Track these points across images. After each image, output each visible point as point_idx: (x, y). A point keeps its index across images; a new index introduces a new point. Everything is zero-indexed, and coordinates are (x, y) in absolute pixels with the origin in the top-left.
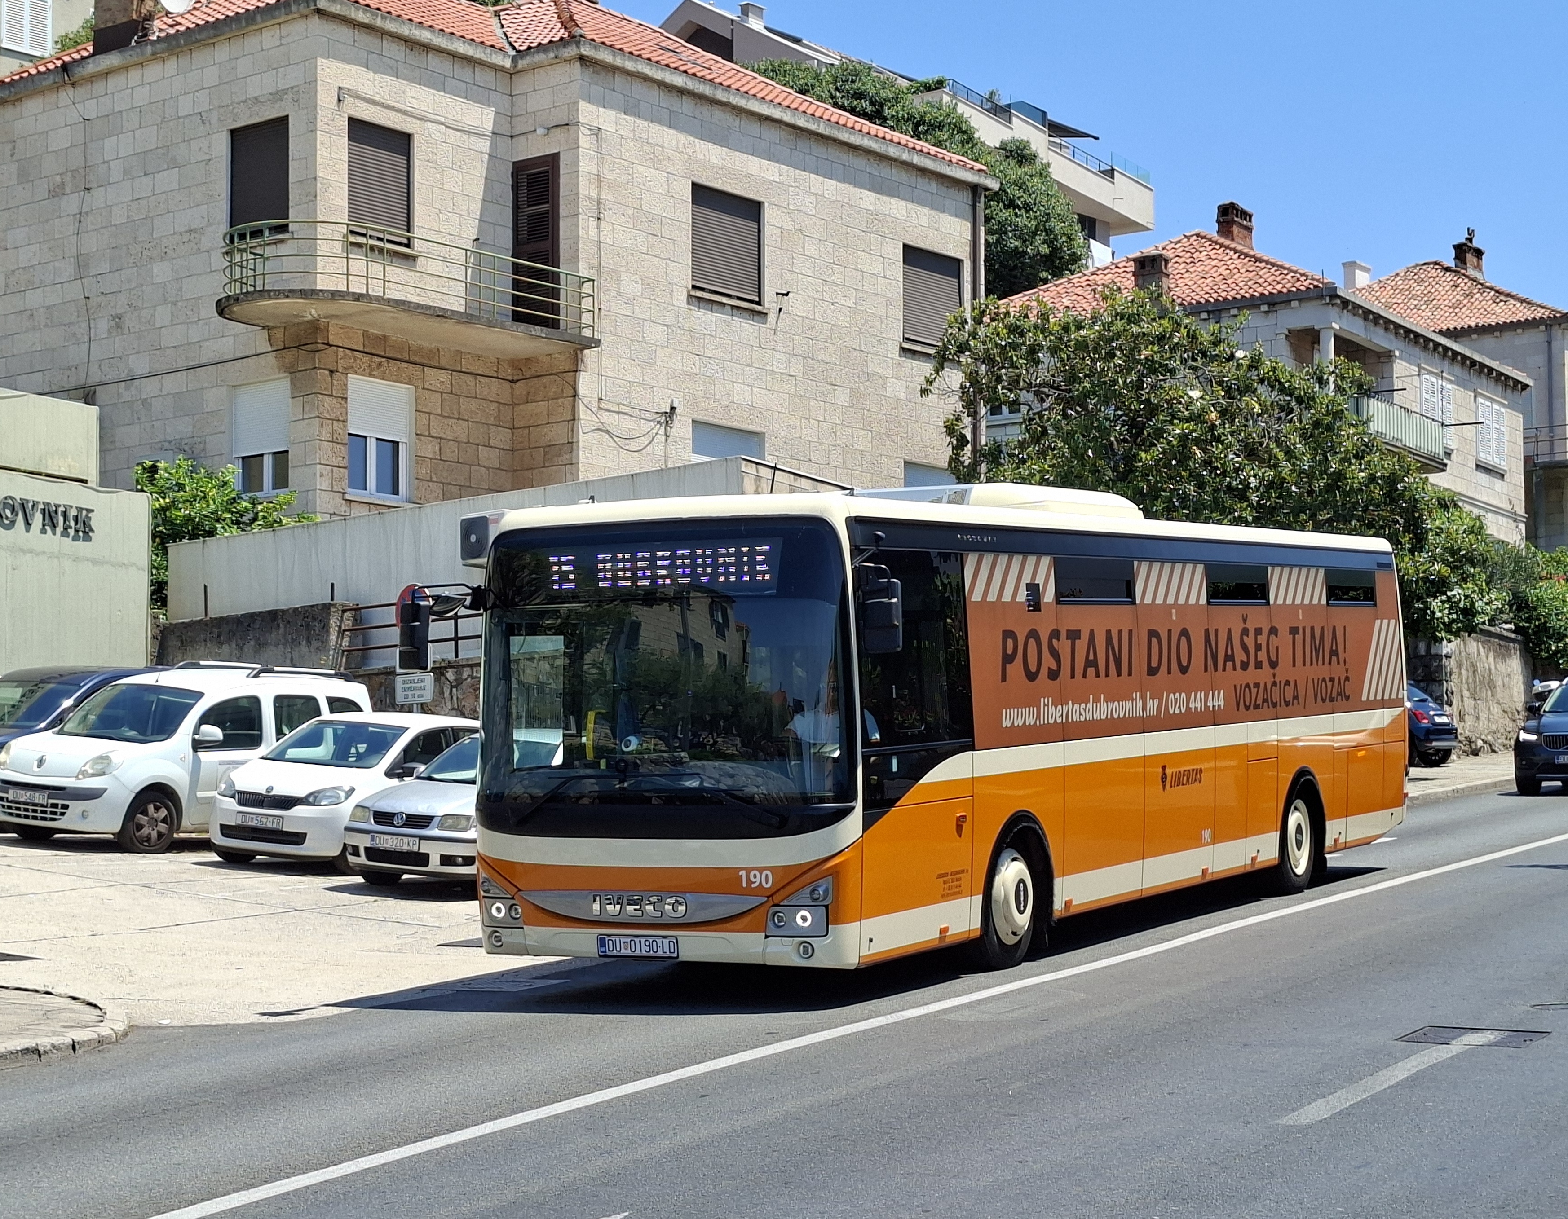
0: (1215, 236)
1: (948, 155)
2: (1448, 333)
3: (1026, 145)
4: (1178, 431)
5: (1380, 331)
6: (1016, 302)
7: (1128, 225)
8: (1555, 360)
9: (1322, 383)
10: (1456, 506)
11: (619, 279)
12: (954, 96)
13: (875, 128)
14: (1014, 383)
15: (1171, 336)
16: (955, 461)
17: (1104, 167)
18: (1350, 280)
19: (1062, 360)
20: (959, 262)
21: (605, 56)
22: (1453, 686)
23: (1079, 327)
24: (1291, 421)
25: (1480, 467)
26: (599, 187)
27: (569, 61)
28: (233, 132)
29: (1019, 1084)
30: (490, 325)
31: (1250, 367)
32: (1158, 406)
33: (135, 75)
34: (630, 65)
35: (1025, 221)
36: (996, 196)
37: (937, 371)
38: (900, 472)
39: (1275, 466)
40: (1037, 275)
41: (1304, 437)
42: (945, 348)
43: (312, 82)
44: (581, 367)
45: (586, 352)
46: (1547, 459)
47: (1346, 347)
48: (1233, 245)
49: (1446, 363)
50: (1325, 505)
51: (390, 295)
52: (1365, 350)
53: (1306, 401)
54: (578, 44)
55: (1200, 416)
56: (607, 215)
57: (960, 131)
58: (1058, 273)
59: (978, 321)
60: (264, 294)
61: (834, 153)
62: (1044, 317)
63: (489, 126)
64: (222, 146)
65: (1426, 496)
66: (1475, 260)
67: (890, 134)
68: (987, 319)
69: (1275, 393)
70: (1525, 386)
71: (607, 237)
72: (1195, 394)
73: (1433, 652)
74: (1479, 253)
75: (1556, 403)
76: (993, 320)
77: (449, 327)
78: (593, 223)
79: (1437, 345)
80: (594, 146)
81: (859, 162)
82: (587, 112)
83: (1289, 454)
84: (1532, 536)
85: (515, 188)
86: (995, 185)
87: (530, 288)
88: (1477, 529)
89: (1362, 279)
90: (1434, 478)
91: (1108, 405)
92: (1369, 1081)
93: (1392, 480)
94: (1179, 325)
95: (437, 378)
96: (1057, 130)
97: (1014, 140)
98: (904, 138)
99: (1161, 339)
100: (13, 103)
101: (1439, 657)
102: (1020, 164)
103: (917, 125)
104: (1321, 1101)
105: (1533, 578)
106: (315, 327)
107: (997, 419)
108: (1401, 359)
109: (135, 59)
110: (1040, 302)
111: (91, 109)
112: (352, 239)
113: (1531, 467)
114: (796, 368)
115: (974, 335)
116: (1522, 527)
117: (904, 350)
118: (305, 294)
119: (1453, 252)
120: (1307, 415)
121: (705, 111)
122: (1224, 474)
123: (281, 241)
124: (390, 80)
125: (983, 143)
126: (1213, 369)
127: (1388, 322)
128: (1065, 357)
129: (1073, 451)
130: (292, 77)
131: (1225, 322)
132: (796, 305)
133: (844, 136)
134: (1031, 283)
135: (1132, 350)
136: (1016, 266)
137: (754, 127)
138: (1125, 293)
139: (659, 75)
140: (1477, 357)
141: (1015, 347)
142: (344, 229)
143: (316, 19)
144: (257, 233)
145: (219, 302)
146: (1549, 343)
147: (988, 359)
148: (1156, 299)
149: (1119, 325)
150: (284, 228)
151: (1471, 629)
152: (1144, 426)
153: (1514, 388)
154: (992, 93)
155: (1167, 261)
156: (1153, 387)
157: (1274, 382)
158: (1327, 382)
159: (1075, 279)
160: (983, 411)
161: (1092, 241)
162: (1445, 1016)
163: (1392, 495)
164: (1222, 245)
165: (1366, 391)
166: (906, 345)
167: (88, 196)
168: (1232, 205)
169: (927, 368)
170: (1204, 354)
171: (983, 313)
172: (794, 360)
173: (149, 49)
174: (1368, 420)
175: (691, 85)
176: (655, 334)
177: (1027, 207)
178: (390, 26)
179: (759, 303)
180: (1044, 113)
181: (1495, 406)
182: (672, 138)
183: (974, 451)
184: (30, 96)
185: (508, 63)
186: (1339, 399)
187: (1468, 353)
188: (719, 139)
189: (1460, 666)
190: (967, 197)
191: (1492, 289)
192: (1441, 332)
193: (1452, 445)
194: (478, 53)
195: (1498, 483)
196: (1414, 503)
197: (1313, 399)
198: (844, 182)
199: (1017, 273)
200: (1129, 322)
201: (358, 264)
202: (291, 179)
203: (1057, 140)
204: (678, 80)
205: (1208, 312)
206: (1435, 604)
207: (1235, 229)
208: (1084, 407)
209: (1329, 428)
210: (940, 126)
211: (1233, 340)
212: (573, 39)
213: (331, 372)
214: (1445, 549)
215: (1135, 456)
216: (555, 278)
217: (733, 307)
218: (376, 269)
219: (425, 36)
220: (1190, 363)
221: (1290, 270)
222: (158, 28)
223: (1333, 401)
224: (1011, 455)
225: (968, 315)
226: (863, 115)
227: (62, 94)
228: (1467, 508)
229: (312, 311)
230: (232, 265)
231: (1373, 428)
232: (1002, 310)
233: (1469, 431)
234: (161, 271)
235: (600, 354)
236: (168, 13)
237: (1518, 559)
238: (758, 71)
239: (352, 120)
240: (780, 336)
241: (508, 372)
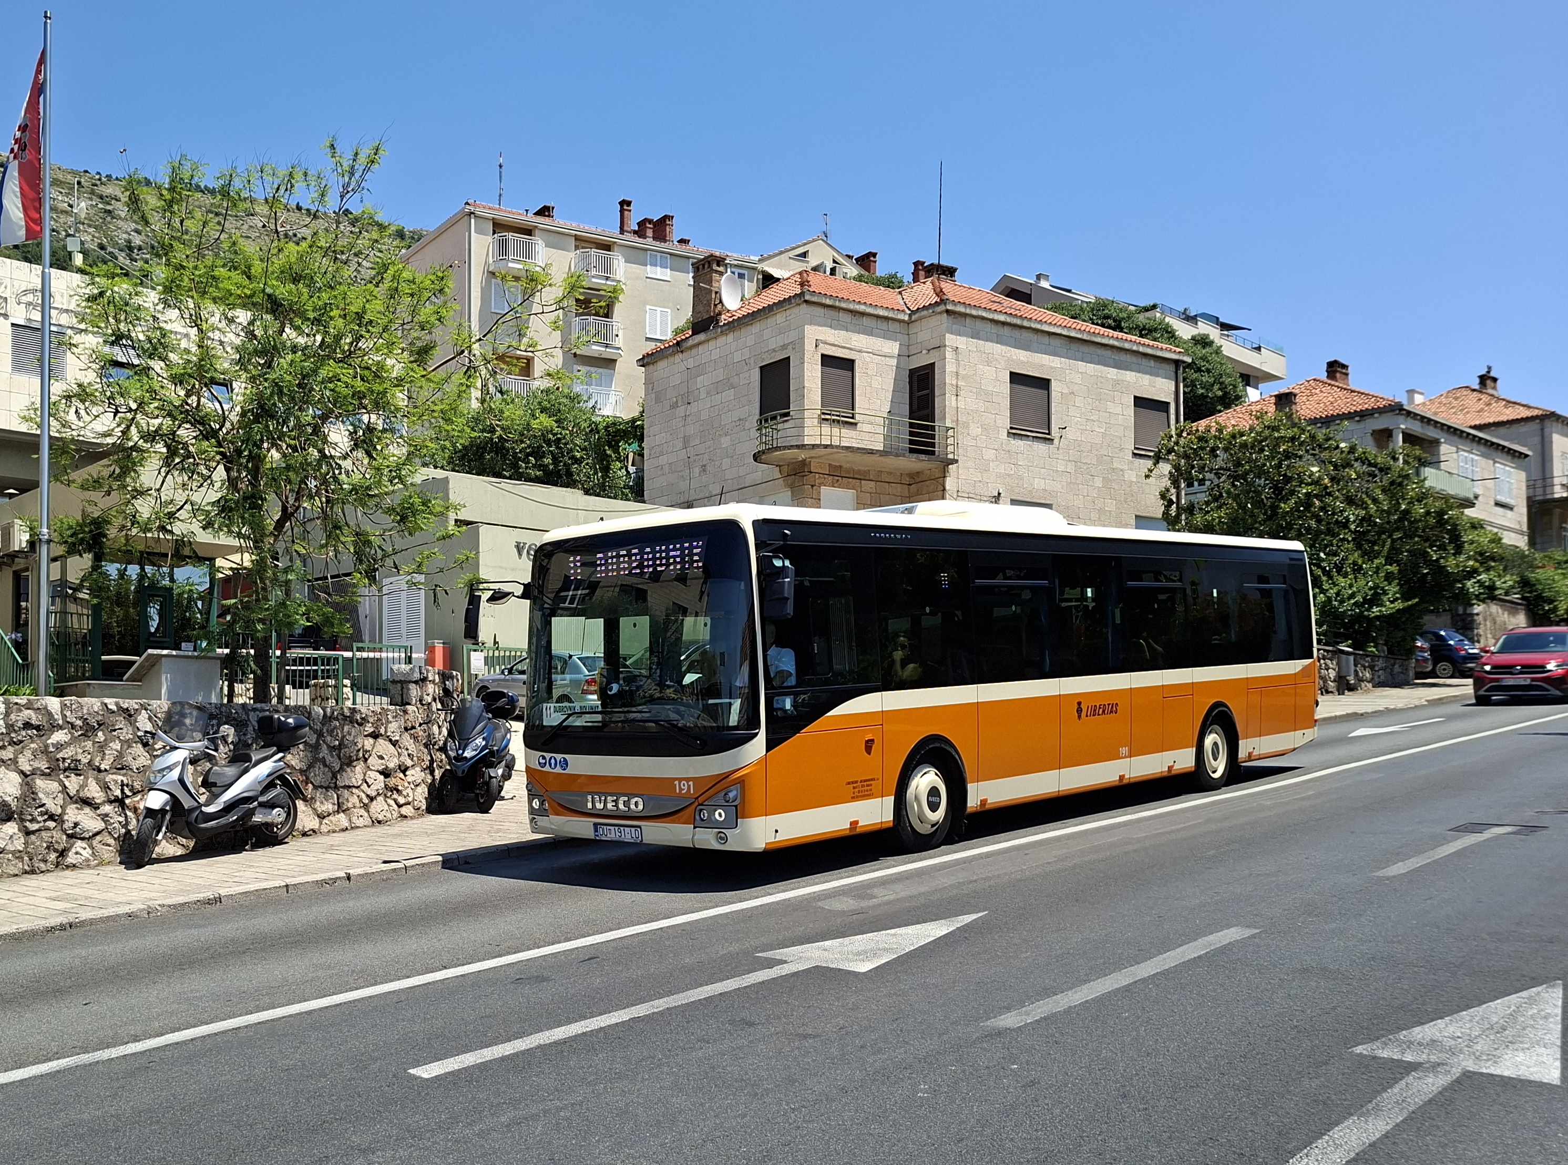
0: (1325, 379)
1: (1160, 345)
2: (1475, 427)
3: (1207, 336)
4: (1304, 491)
5: (1431, 428)
6: (1202, 424)
7: (1270, 377)
8: (1546, 440)
9: (1395, 459)
10: (1482, 527)
11: (968, 427)
12: (1162, 314)
13: (1116, 334)
14: (1202, 469)
15: (1300, 437)
16: (1166, 514)
17: (1255, 346)
18: (1411, 400)
19: (1231, 455)
20: (1167, 404)
21: (961, 309)
22: (1481, 631)
23: (1242, 435)
24: (1375, 482)
25: (1498, 504)
26: (957, 379)
27: (941, 313)
28: (761, 368)
29: (1213, 851)
30: (897, 455)
31: (1349, 453)
32: (1291, 478)
33: (712, 344)
34: (974, 312)
35: (1207, 379)
36: (1189, 366)
37: (1155, 465)
38: (1133, 522)
39: (1366, 508)
40: (1215, 408)
41: (1384, 491)
42: (1160, 451)
43: (802, 339)
44: (947, 474)
45: (950, 466)
46: (1541, 498)
47: (1409, 438)
48: (1337, 384)
49: (1475, 445)
50: (1398, 529)
51: (843, 444)
52: (1423, 439)
53: (1385, 470)
54: (945, 304)
55: (1318, 481)
56: (961, 393)
57: (1167, 332)
58: (1228, 407)
59: (1179, 435)
60: (778, 448)
61: (1092, 349)
62: (1220, 431)
63: (896, 352)
64: (756, 375)
65: (1464, 521)
66: (1492, 384)
67: (1125, 336)
68: (1184, 434)
69: (1365, 467)
70: (1527, 456)
71: (961, 405)
72: (1315, 469)
73: (1468, 612)
74: (1495, 380)
75: (1547, 465)
76: (1188, 434)
77: (875, 457)
78: (954, 398)
79: (1468, 434)
80: (954, 357)
81: (1108, 353)
82: (951, 340)
83: (1375, 501)
84: (1532, 543)
85: (910, 383)
86: (1189, 360)
87: (918, 435)
88: (1497, 540)
89: (1418, 399)
90: (1467, 512)
91: (1260, 478)
92: (1431, 852)
93: (1441, 513)
94: (1304, 430)
95: (869, 486)
96: (1225, 327)
97: (1199, 335)
98: (1134, 338)
99: (1293, 439)
100: (653, 364)
101: (1472, 615)
102: (1204, 347)
103: (1141, 331)
104: (1400, 864)
105: (1533, 567)
106: (804, 463)
107: (1191, 490)
108: (1445, 443)
109: (712, 336)
110: (1217, 423)
111: (691, 363)
112: (823, 417)
113: (1531, 503)
114: (1071, 468)
115: (1177, 443)
116: (1526, 538)
117: (1135, 455)
118: (798, 447)
119: (1478, 380)
120: (1385, 477)
121: (1017, 333)
122: (1333, 514)
123: (787, 421)
124: (843, 332)
125: (1181, 338)
126: (1325, 455)
127: (1436, 422)
128: (1232, 452)
129: (1239, 505)
130: (792, 336)
131: (1332, 428)
132: (1070, 434)
133: (1098, 340)
134: (1212, 412)
135: (1275, 446)
136: (1202, 405)
137: (1046, 339)
138: (1269, 414)
139: (991, 316)
140: (1495, 440)
141: (1202, 448)
142: (819, 412)
143: (805, 305)
144: (774, 418)
145: (754, 455)
146: (1542, 430)
147: (1186, 456)
148: (1289, 417)
149: (1267, 432)
150: (787, 414)
151: (1493, 598)
152: (1283, 489)
153: (1519, 457)
154: (1186, 310)
155: (1295, 395)
156: (1288, 466)
157: (1363, 460)
158: (1398, 459)
159: (1238, 408)
160: (1183, 485)
161: (1248, 388)
162: (1477, 817)
163: (1441, 522)
164: (1329, 385)
165: (1423, 463)
166: (1136, 452)
167: (689, 407)
168: (1336, 362)
169: (1149, 463)
170: (1320, 446)
171: (1182, 431)
172: (1069, 463)
173: (719, 330)
174: (1425, 479)
175: (1009, 319)
176: (989, 454)
177: (1208, 371)
178: (843, 305)
179: (1049, 434)
180: (1218, 318)
181: (1507, 468)
182: (998, 349)
183: (1178, 507)
184: (661, 359)
185: (906, 318)
186: (1406, 468)
187: (1488, 438)
188: (1026, 347)
189: (1485, 620)
190: (1172, 367)
191: (1504, 400)
192: (1471, 427)
193: (1479, 491)
194: (891, 315)
195: (1509, 513)
196: (1455, 526)
197: (1389, 469)
198: (1098, 364)
199: (1203, 408)
200: (1273, 430)
201: (826, 429)
202: (791, 389)
203: (1226, 332)
204: (1002, 318)
205: (1322, 423)
206: (1469, 584)
207: (1338, 375)
208: (1246, 480)
209: (1400, 484)
210: (1155, 330)
211: (1338, 438)
212: (943, 302)
213: (812, 486)
214: (1476, 552)
215: (1278, 506)
216: (933, 428)
217: (1033, 437)
218: (836, 431)
219: (862, 308)
220: (1311, 452)
221: (1373, 396)
222: (724, 318)
223: (1402, 469)
224: (1201, 509)
225: (1173, 433)
226: (1109, 327)
227: (676, 357)
228: (1489, 528)
229: (802, 455)
230: (761, 435)
231: (1427, 484)
232: (1194, 428)
233: (1490, 483)
234: (725, 441)
235: (958, 467)
236: (728, 311)
237: (1523, 556)
238: (1047, 309)
239: (823, 356)
240: (1061, 451)
241: (907, 480)
